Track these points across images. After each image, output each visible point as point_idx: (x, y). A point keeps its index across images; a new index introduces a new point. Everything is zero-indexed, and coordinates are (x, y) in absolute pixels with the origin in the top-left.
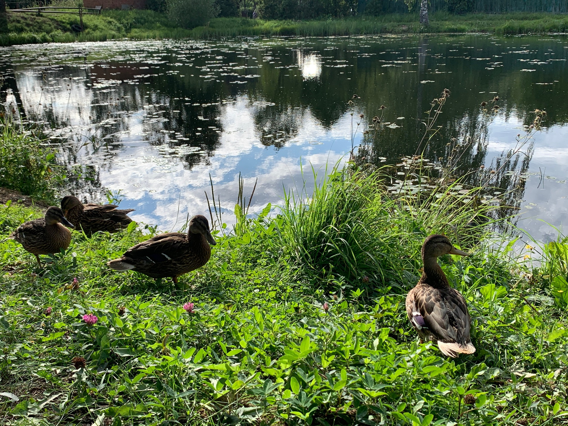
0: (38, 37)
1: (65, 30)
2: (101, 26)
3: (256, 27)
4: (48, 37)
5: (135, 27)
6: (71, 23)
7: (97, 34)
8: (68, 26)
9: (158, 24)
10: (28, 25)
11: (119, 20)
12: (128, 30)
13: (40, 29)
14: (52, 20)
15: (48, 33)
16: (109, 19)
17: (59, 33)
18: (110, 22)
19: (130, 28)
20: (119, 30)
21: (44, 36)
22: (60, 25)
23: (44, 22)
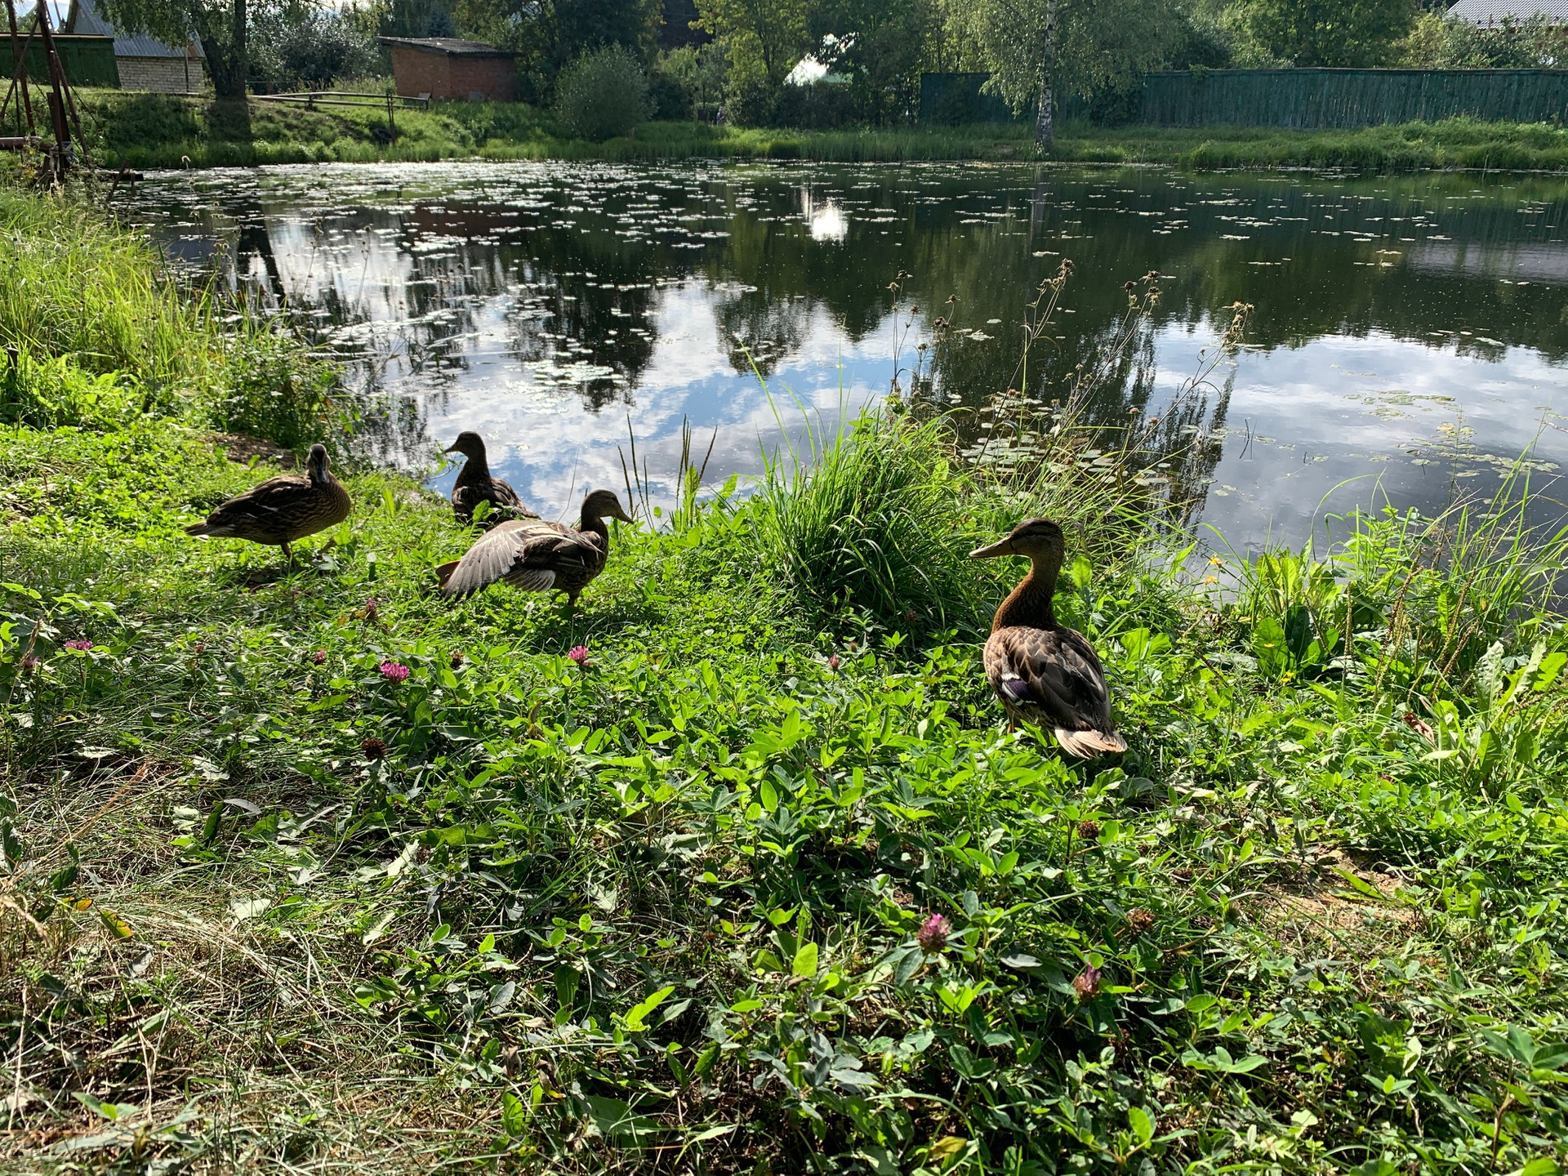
0: (309, 150)
1: (359, 137)
2: (429, 133)
3: (724, 141)
4: (328, 151)
5: (495, 137)
6: (373, 126)
7: (421, 147)
8: (367, 131)
9: (539, 131)
10: (289, 127)
11: (464, 122)
12: (481, 142)
13: (311, 136)
14: (335, 118)
15: (328, 143)
16: (445, 119)
17: (347, 143)
18: (446, 126)
19: (485, 137)
20: (463, 140)
21: (320, 150)
22: (351, 129)
23: (320, 122)
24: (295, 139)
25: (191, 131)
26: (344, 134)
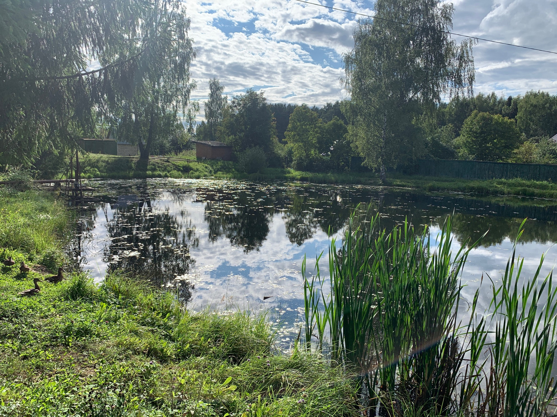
0: (163, 174)
1: (179, 170)
3: (287, 175)
4: (168, 174)
5: (220, 171)
7: (197, 174)
8: (182, 168)
9: (234, 170)
10: (159, 167)
11: (212, 166)
12: (215, 172)
13: (165, 169)
14: (173, 164)
16: (206, 165)
17: (175, 172)
20: (211, 172)
22: (177, 168)
23: (168, 166)
24: (160, 170)
25: (130, 168)
26: (174, 169)
